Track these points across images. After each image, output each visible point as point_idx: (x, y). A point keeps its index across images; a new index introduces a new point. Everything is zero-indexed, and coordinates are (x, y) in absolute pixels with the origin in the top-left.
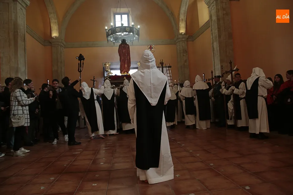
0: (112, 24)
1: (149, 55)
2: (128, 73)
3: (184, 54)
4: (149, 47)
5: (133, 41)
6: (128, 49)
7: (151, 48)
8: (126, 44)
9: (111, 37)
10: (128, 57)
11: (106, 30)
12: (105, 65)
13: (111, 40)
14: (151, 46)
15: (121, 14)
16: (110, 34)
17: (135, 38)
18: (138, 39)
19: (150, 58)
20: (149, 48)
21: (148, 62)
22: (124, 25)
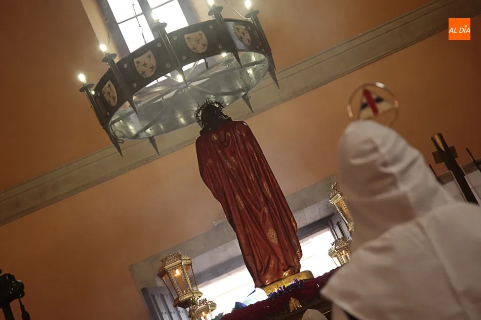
0: (104, 48)
1: (378, 142)
2: (295, 269)
4: (360, 98)
5: (247, 88)
6: (249, 146)
7: (371, 102)
8: (230, 125)
9: (125, 117)
10: (265, 184)
11: (85, 88)
12: (163, 273)
13: (132, 129)
14: (367, 94)
16: (114, 103)
17: (250, 71)
18: (271, 69)
19: (388, 158)
20: (364, 106)
21: (389, 180)
22: (169, 30)
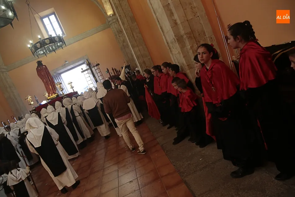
3: (120, 35)
15: (48, 16)
16: (34, 51)
